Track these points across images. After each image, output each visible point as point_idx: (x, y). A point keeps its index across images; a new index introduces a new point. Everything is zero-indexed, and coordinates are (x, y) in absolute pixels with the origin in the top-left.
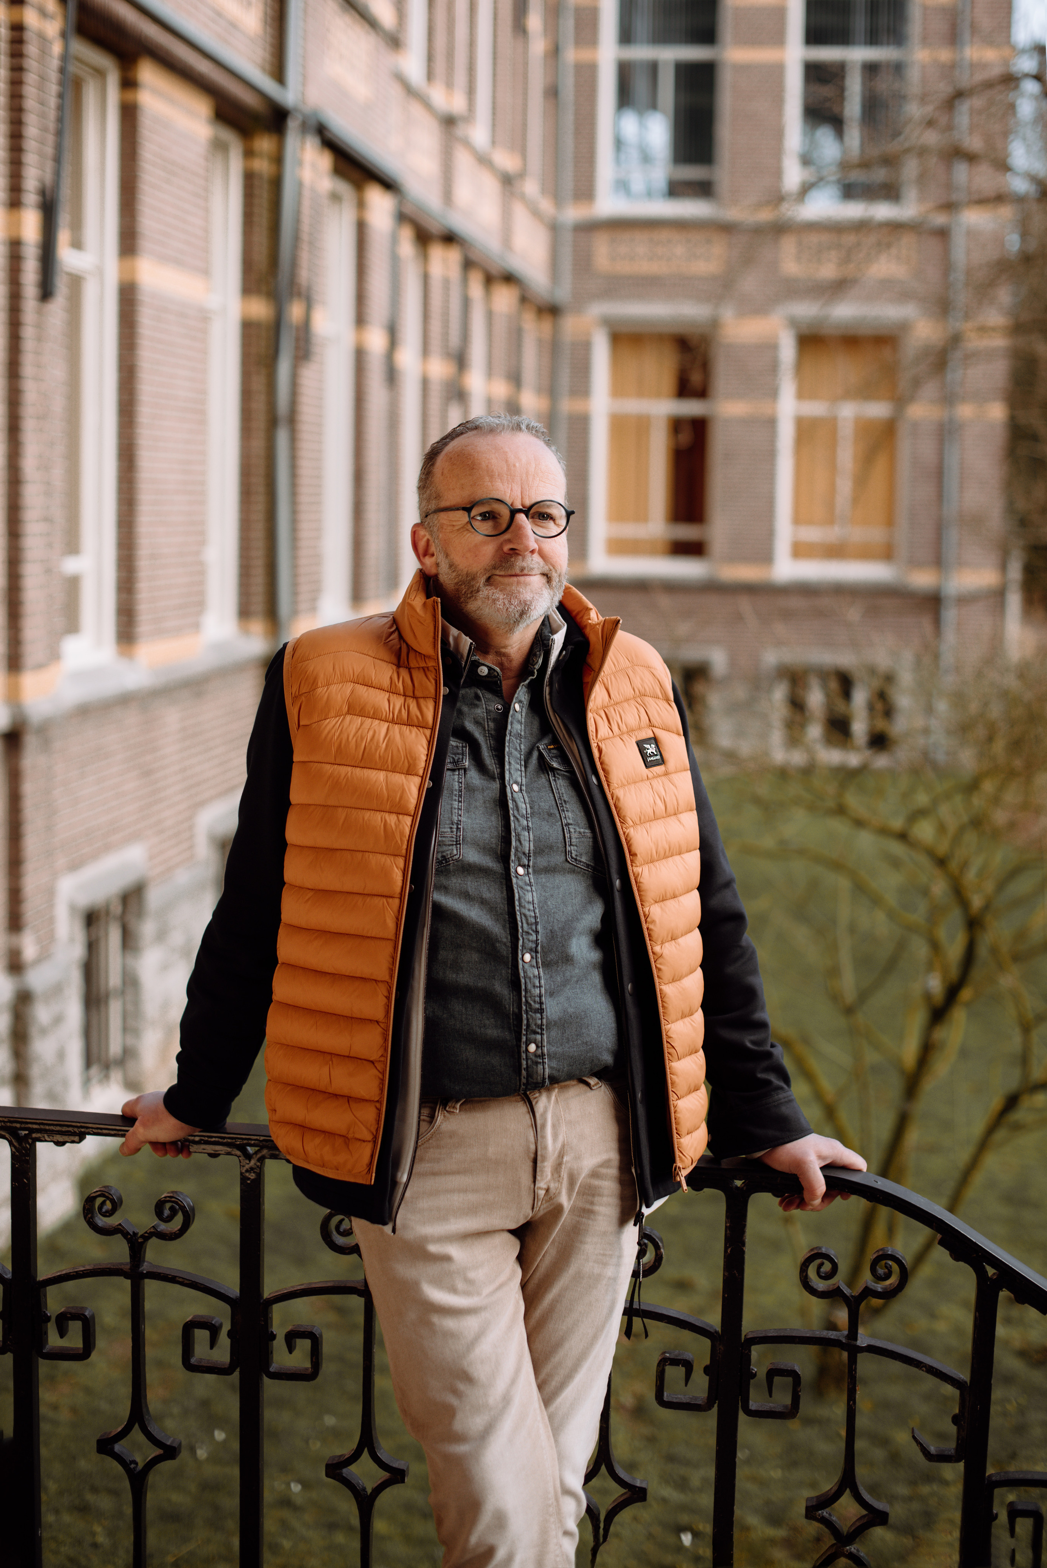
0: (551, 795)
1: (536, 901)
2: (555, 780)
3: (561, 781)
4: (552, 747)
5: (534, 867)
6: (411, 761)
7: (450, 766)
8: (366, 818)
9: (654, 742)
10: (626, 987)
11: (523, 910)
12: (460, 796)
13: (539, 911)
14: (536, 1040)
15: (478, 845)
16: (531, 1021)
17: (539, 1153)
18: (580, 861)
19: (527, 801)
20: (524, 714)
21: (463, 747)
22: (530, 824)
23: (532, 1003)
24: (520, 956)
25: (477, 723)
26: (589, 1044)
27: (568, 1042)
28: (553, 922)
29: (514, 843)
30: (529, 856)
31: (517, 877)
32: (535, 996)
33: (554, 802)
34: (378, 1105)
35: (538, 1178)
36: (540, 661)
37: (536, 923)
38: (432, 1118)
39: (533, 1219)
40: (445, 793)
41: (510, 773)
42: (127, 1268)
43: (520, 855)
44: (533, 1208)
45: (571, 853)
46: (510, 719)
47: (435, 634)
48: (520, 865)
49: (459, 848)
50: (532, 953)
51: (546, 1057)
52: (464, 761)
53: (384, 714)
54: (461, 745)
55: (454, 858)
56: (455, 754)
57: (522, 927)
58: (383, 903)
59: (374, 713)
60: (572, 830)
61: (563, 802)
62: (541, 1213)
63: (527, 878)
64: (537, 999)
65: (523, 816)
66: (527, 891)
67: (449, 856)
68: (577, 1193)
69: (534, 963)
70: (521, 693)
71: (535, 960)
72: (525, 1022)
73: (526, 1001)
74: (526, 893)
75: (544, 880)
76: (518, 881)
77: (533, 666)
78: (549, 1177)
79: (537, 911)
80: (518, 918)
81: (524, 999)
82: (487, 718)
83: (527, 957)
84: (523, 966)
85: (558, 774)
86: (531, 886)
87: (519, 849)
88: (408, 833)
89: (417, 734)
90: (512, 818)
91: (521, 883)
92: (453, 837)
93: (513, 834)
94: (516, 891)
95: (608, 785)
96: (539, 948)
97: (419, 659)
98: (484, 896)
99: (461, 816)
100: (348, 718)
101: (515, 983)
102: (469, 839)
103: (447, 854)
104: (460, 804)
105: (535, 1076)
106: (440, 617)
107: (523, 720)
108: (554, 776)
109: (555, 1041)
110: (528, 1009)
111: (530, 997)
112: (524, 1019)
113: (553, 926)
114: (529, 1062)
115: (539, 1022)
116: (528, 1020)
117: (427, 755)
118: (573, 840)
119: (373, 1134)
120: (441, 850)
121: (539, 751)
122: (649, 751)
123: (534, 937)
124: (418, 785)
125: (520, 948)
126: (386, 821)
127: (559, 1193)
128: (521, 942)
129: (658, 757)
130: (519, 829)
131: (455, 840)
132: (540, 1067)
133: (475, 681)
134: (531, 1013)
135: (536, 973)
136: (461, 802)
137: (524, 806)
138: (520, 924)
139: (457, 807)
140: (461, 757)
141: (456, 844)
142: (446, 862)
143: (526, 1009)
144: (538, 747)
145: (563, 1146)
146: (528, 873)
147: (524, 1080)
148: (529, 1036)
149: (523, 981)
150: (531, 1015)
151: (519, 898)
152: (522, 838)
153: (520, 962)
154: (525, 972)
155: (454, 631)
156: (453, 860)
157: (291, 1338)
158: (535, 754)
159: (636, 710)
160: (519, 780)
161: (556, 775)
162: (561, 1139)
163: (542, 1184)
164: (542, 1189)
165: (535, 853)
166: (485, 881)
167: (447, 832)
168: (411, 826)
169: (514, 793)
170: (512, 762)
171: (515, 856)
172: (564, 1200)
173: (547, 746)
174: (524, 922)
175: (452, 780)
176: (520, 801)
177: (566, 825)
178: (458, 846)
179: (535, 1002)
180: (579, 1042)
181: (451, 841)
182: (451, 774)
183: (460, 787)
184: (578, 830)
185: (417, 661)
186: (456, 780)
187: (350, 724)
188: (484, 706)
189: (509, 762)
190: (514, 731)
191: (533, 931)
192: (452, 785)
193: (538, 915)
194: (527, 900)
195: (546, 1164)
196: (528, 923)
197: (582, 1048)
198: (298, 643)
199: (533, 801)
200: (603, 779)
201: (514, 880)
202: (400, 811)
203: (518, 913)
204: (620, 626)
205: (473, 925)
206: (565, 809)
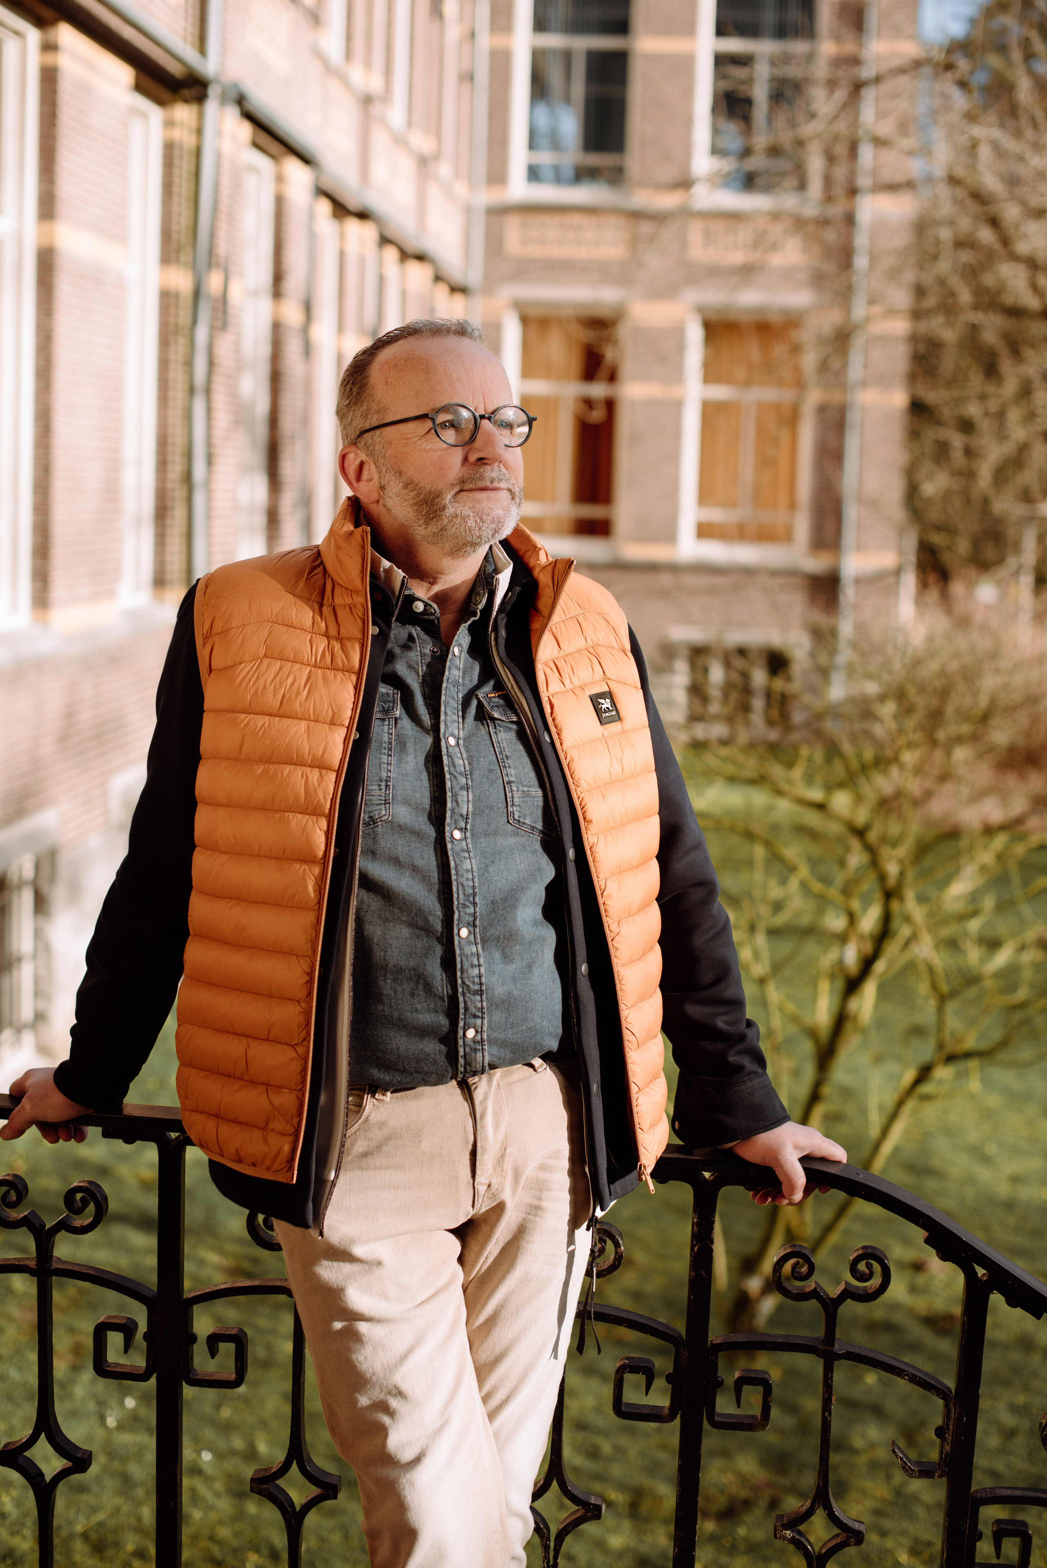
0: (491, 749)
1: (475, 869)
2: (496, 733)
3: (502, 733)
4: (493, 695)
5: (472, 830)
6: (336, 710)
7: (379, 716)
8: (285, 774)
9: (609, 696)
10: (578, 967)
11: (461, 880)
12: (390, 749)
13: (479, 880)
14: (475, 1024)
15: (410, 805)
16: (469, 1003)
17: (479, 1144)
18: (524, 823)
19: (465, 756)
20: (462, 659)
21: (394, 694)
22: (469, 782)
23: (471, 985)
24: (456, 931)
25: (410, 667)
26: (533, 1029)
27: (511, 1028)
28: (495, 891)
29: (449, 805)
30: (467, 818)
31: (452, 842)
32: (473, 977)
33: (494, 757)
34: (300, 1094)
35: (478, 1172)
36: (484, 601)
37: (474, 894)
38: (360, 1106)
39: (475, 1217)
40: (374, 745)
41: (446, 724)
42: (32, 1264)
43: (457, 817)
44: (473, 1206)
45: (514, 814)
46: (448, 664)
47: (363, 567)
48: (456, 828)
49: (388, 808)
50: (470, 928)
51: (486, 1043)
52: (395, 710)
53: (306, 657)
54: (392, 691)
55: (383, 819)
56: (385, 702)
57: (458, 898)
58: (305, 868)
59: (294, 657)
60: (514, 788)
61: (504, 756)
62: (483, 1210)
63: (464, 843)
64: (477, 980)
65: (461, 774)
66: (465, 858)
67: (377, 817)
68: (523, 1187)
69: (472, 938)
70: (461, 636)
71: (472, 936)
72: (462, 1005)
73: (463, 982)
74: (463, 860)
75: (483, 845)
76: (454, 847)
77: (476, 605)
78: (491, 1171)
79: (476, 880)
80: (454, 889)
81: (459, 981)
82: (422, 663)
83: (464, 932)
84: (459, 943)
85: (499, 725)
86: (469, 852)
87: (456, 811)
88: (332, 791)
89: (342, 679)
90: (447, 776)
91: (457, 849)
92: (381, 796)
93: (449, 794)
94: (451, 858)
95: (561, 744)
96: (477, 922)
97: (345, 596)
98: (416, 863)
99: (390, 771)
100: (266, 662)
101: (449, 962)
102: (399, 799)
103: (375, 815)
104: (390, 758)
105: (474, 1064)
106: (369, 547)
107: (461, 666)
108: (495, 728)
109: (497, 1026)
110: (465, 991)
111: (468, 978)
112: (460, 1001)
113: (494, 897)
114: (467, 1049)
115: (479, 1005)
116: (465, 1002)
117: (354, 703)
118: (516, 800)
119: (294, 1128)
120: (368, 809)
121: (478, 699)
122: (604, 707)
123: (472, 910)
124: (343, 737)
125: (456, 922)
126: (307, 778)
127: (503, 1189)
128: (456, 916)
129: (614, 713)
130: (457, 788)
131: (384, 799)
132: (479, 1054)
133: (409, 617)
134: (468, 995)
135: (474, 950)
136: (390, 756)
137: (461, 762)
138: (455, 895)
139: (386, 761)
140: (391, 705)
141: (385, 804)
142: (374, 824)
143: (463, 991)
144: (477, 696)
145: (506, 1136)
146: (466, 838)
147: (462, 1069)
148: (467, 1020)
149: (458, 959)
150: (469, 998)
151: (456, 867)
152: (460, 799)
153: (456, 938)
154: (461, 949)
155: (386, 564)
156: (381, 821)
157: (214, 1341)
158: (474, 703)
159: (588, 661)
160: (456, 732)
161: (497, 727)
162: (503, 1127)
163: (481, 1179)
164: (482, 1184)
165: (474, 814)
166: (418, 845)
167: (375, 790)
168: (335, 783)
169: (449, 747)
170: (449, 712)
171: (451, 818)
172: (507, 1196)
173: (487, 695)
174: (461, 892)
175: (381, 731)
176: (457, 757)
177: (508, 783)
178: (387, 805)
179: (474, 983)
180: (524, 1027)
181: (379, 800)
182: (380, 724)
183: (390, 739)
184: (521, 788)
185: (343, 597)
186: (386, 730)
187: (267, 670)
188: (418, 648)
189: (445, 712)
190: (452, 678)
191: (470, 903)
192: (381, 736)
193: (476, 884)
194: (465, 867)
195: (486, 1157)
196: (464, 894)
197: (526, 1034)
198: (211, 579)
199: (471, 756)
200: (555, 736)
201: (449, 846)
202: (321, 766)
203: (454, 883)
204: (573, 567)
205: (403, 896)
206: (507, 765)
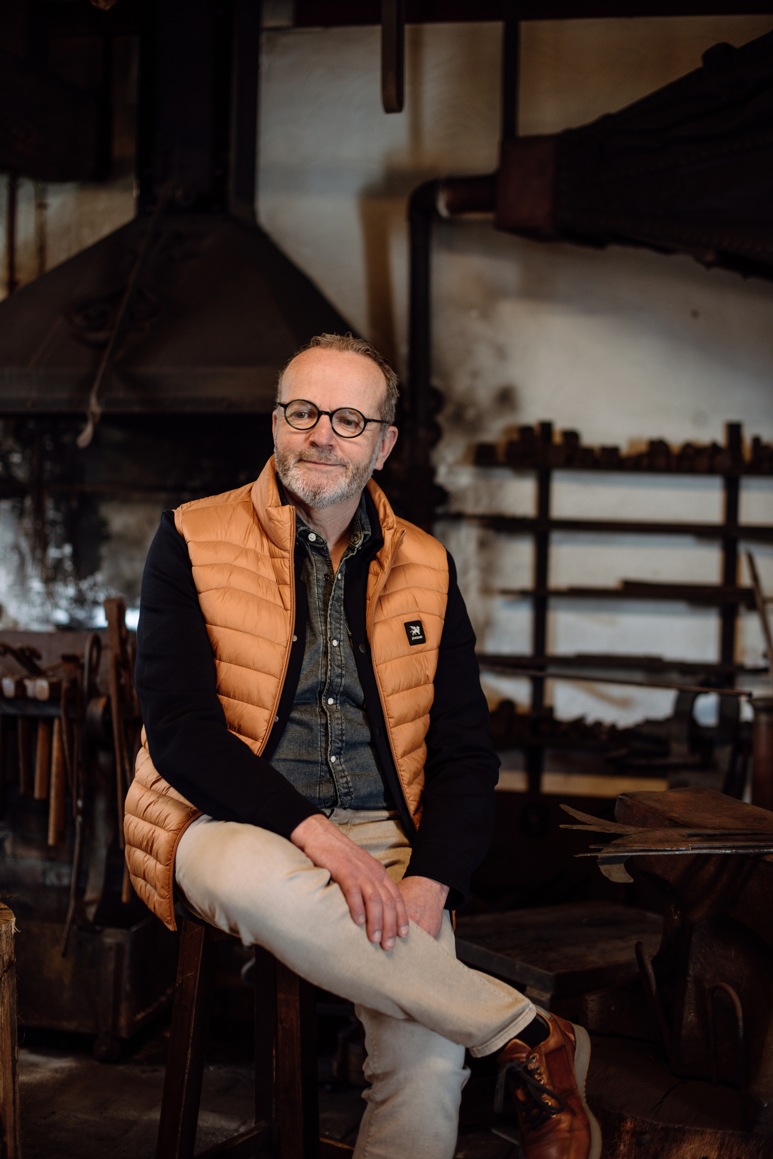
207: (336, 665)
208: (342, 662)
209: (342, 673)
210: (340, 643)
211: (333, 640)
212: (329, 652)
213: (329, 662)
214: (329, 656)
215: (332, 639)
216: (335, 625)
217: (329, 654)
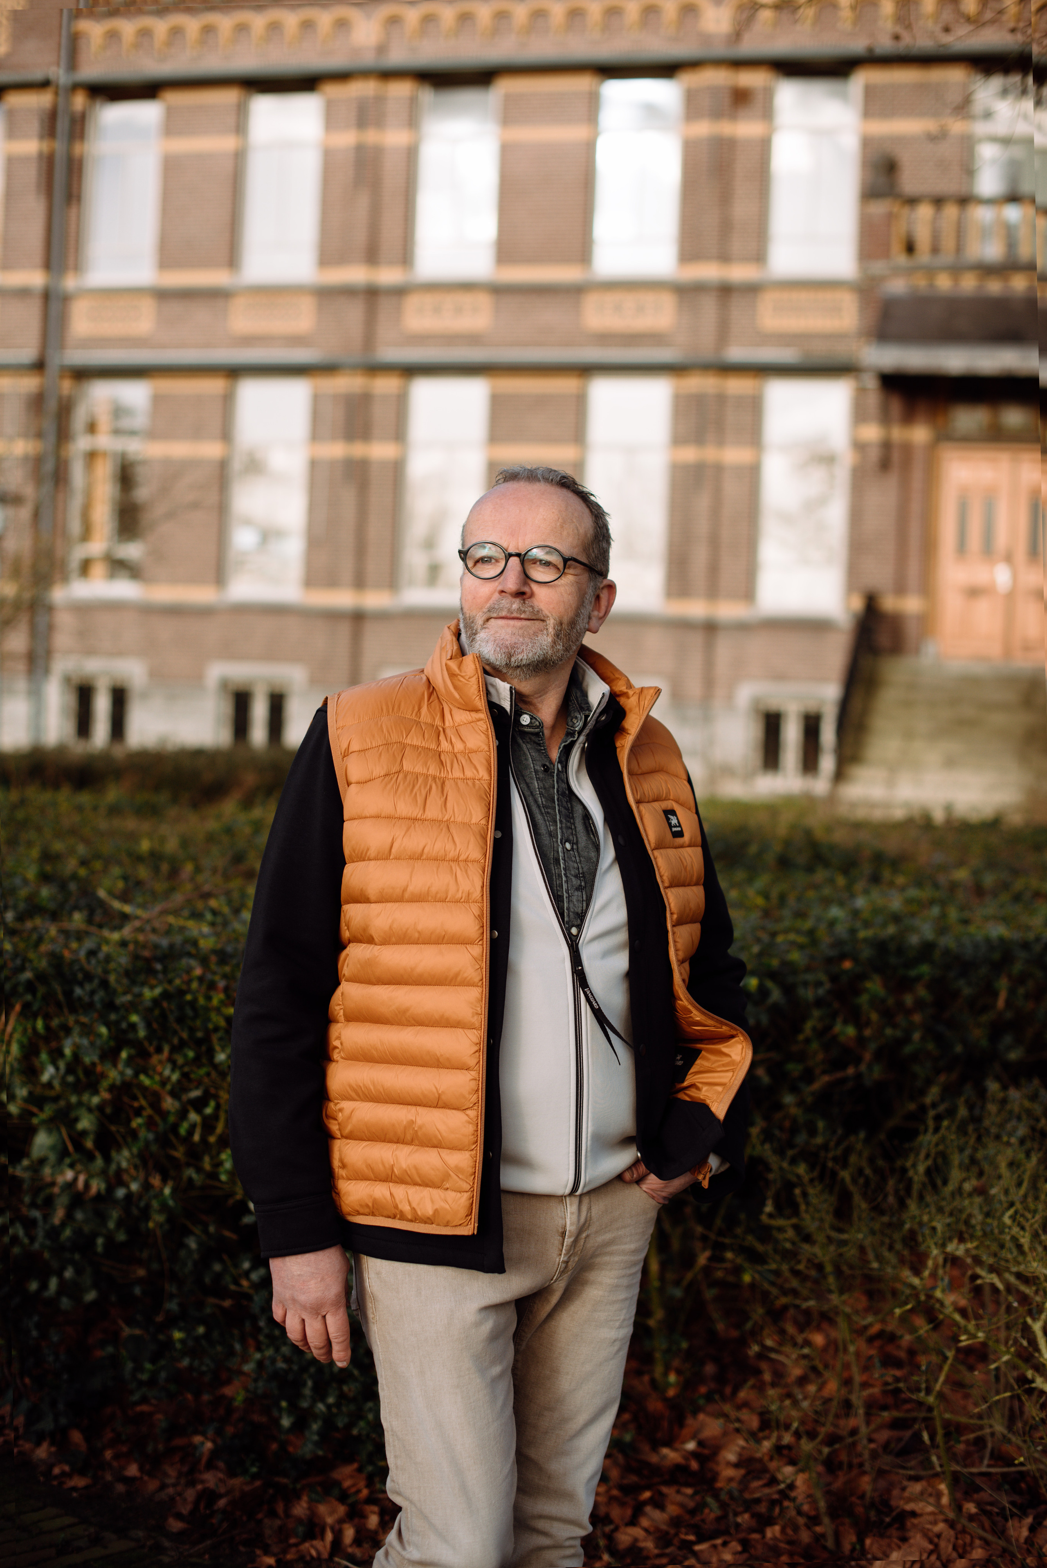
207: (572, 875)
208: (579, 871)
209: (581, 886)
210: (573, 847)
211: (565, 843)
212: (561, 858)
213: (563, 872)
214: (562, 864)
215: (564, 841)
216: (566, 824)
217: (562, 862)
